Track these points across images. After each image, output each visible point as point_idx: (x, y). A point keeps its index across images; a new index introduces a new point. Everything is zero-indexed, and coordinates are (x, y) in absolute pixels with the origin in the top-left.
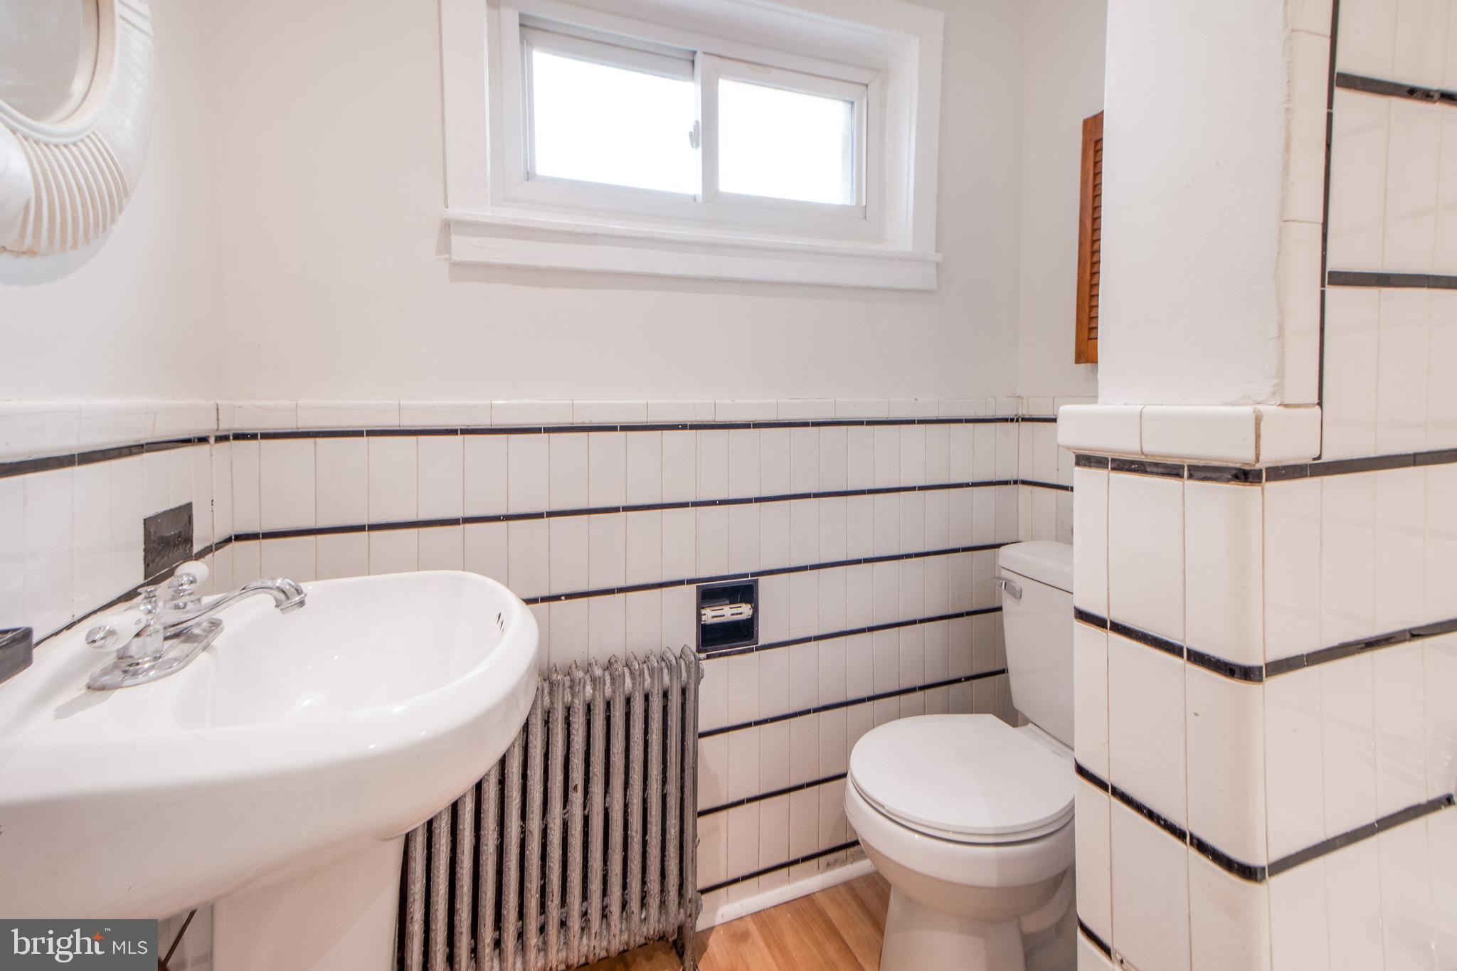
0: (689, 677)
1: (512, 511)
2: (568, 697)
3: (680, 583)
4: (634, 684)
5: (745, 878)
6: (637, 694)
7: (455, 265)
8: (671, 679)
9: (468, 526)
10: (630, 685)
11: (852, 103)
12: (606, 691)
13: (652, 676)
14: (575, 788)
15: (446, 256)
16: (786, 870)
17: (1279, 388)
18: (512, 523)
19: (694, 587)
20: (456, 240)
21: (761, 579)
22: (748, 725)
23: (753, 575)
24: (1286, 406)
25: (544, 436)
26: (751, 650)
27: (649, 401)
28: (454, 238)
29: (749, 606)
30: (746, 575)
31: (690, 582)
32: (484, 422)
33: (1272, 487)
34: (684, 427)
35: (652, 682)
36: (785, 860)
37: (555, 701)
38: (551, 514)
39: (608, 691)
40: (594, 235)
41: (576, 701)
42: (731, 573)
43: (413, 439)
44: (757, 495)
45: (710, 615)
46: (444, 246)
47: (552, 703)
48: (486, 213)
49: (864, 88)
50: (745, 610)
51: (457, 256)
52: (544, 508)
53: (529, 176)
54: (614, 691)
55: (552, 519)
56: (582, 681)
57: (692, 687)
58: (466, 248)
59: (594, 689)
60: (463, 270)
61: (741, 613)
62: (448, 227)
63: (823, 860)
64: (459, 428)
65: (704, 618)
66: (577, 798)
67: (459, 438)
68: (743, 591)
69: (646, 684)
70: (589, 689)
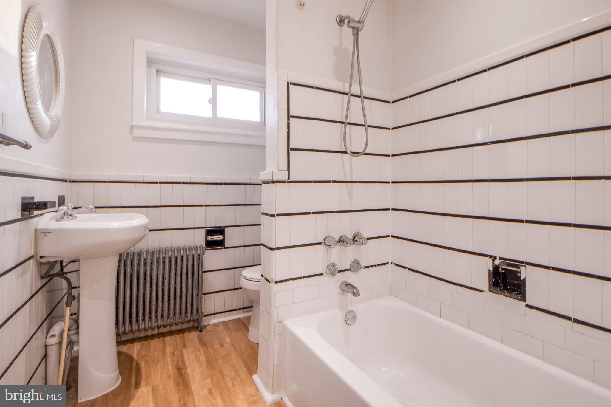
0: (200, 252)
1: (149, 205)
2: (164, 255)
3: (201, 228)
4: (183, 252)
5: (220, 313)
6: (184, 255)
7: (134, 137)
8: (195, 252)
9: (136, 208)
10: (183, 253)
11: (261, 93)
12: (175, 254)
13: (189, 251)
14: (166, 279)
15: (132, 135)
16: (233, 312)
17: (278, 167)
18: (149, 208)
19: (205, 229)
20: (135, 131)
21: (226, 228)
22: (221, 270)
23: (223, 227)
24: (279, 170)
25: (159, 185)
26: (223, 248)
27: (191, 176)
28: (134, 130)
29: (223, 236)
30: (221, 227)
31: (203, 228)
32: (142, 180)
33: (277, 184)
34: (202, 183)
35: (189, 252)
36: (233, 309)
37: (160, 255)
38: (161, 206)
39: (176, 254)
40: (175, 129)
41: (166, 256)
42: (216, 226)
43: (121, 184)
44: (225, 204)
45: (210, 238)
46: (131, 132)
47: (159, 256)
48: (144, 123)
49: (264, 88)
50: (221, 237)
51: (134, 135)
52: (159, 205)
53: (158, 112)
54: (177, 254)
55: (161, 208)
56: (168, 250)
57: (201, 254)
58: (137, 133)
59: (172, 253)
60: (136, 139)
61: (220, 238)
62: (132, 127)
63: (245, 310)
64: (134, 181)
65: (208, 238)
66: (166, 282)
67: (134, 184)
68: (221, 231)
69: (187, 253)
70: (170, 253)
